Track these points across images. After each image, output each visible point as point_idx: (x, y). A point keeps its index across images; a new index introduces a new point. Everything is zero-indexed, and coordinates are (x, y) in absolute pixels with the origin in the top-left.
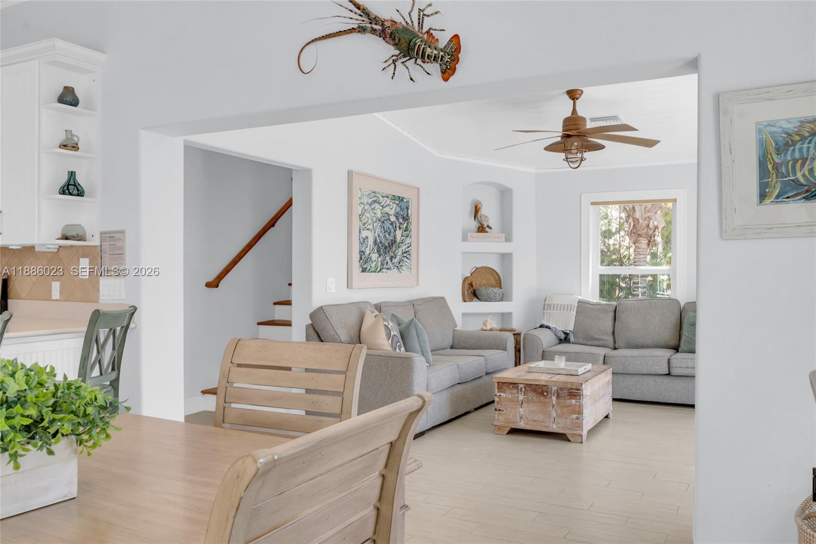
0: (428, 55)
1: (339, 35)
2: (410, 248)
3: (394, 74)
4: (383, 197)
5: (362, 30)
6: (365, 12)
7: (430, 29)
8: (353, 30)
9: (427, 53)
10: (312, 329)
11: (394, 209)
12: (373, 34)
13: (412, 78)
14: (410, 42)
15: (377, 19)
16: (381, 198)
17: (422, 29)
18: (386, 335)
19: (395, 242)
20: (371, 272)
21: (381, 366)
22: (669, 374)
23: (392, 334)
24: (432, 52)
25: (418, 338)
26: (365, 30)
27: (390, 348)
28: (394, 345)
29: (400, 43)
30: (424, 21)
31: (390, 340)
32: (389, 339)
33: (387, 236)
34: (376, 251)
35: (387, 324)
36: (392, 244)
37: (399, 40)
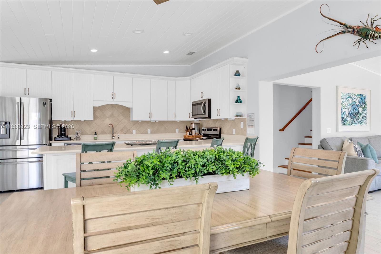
0: (376, 36)
1: (333, 36)
2: (366, 115)
3: (359, 47)
5: (343, 32)
6: (345, 25)
7: (377, 25)
8: (339, 33)
9: (375, 36)
10: (321, 146)
11: (358, 100)
12: (349, 33)
13: (368, 47)
14: (367, 33)
15: (351, 27)
16: (352, 96)
17: (373, 26)
18: (355, 150)
19: (359, 113)
20: (347, 125)
21: (352, 162)
23: (358, 150)
24: (378, 35)
25: (371, 152)
26: (345, 32)
27: (356, 155)
28: (359, 154)
29: (362, 34)
30: (374, 23)
32: (356, 152)
33: (355, 111)
34: (349, 117)
35: (355, 146)
36: (357, 114)
37: (361, 33)
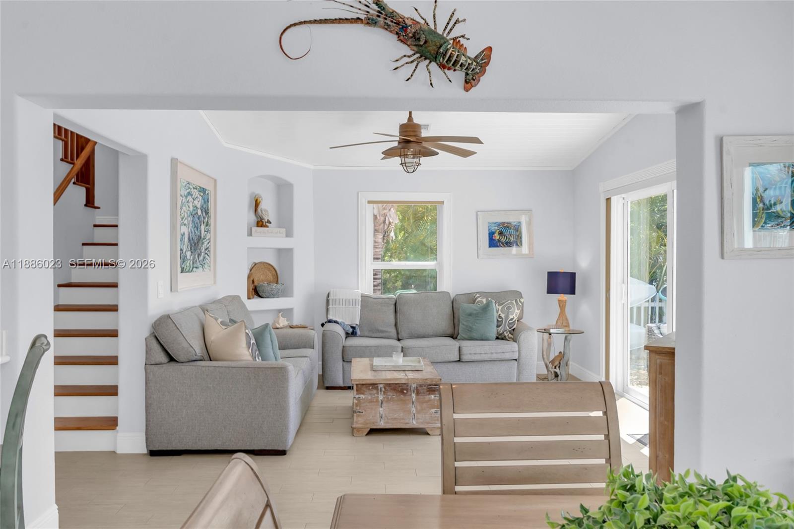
0: (462, 64)
1: (339, 23)
2: (209, 244)
3: (412, 75)
4: (194, 188)
5: (370, 22)
6: (381, 7)
7: (463, 36)
8: (358, 20)
9: (461, 61)
11: (200, 202)
12: (386, 29)
13: (433, 84)
14: (441, 46)
15: (394, 14)
18: (247, 344)
19: (201, 237)
20: (187, 272)
21: (250, 379)
22: (459, 361)
23: (252, 343)
24: (466, 61)
26: (376, 23)
27: (250, 358)
28: (254, 353)
29: (426, 45)
30: (455, 27)
31: (250, 349)
33: (196, 231)
34: (189, 249)
35: (248, 332)
36: (199, 240)
37: (426, 42)
